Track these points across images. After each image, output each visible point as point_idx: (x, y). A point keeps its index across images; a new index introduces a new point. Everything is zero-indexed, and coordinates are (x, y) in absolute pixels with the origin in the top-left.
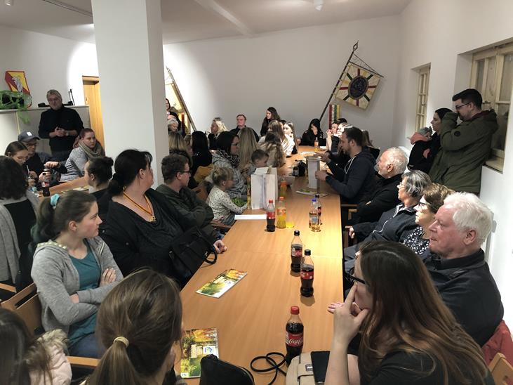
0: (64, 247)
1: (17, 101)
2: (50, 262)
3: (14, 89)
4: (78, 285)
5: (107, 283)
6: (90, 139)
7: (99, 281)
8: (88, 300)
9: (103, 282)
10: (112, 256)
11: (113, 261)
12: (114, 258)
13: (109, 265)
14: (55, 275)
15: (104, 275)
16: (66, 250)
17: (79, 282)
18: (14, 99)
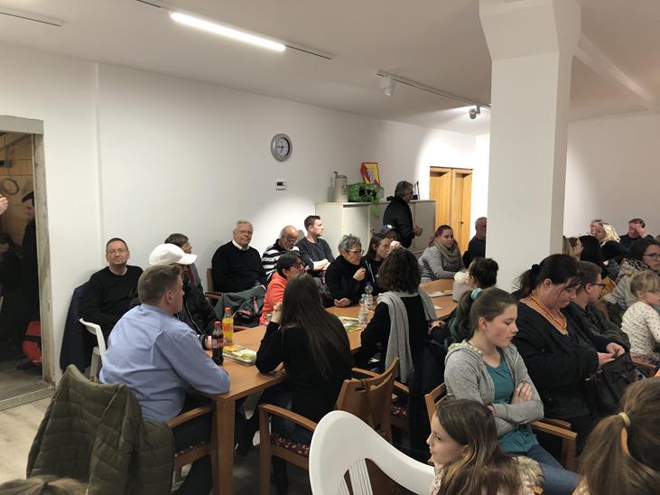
0: (480, 352)
1: (371, 193)
2: (467, 366)
3: (367, 182)
4: (493, 396)
5: (521, 400)
6: (447, 237)
7: (512, 396)
8: (504, 417)
9: (516, 398)
10: (526, 370)
11: (528, 376)
12: (529, 373)
13: (524, 379)
14: (471, 381)
15: (518, 390)
16: (482, 355)
17: (494, 392)
18: (369, 192)
